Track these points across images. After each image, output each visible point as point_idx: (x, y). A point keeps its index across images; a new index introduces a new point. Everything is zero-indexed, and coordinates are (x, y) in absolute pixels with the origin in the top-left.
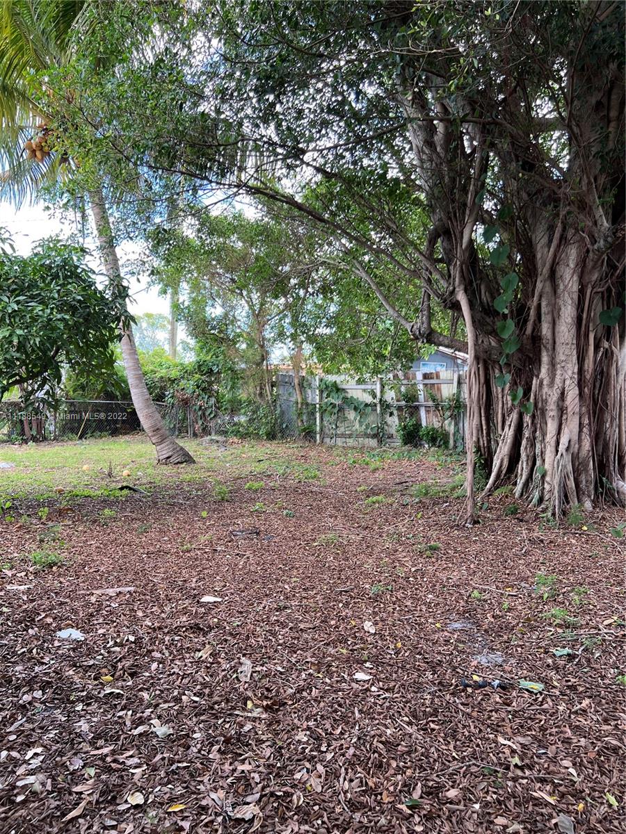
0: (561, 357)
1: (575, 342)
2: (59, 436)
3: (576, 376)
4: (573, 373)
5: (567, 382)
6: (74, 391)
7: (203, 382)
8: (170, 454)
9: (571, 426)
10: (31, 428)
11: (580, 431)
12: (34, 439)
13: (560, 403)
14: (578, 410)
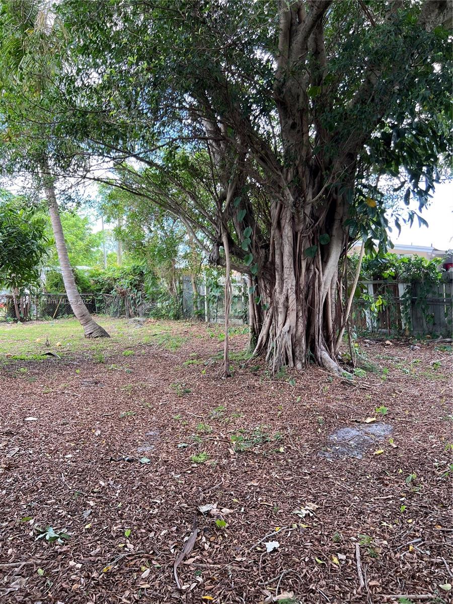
0: (285, 276)
1: (292, 266)
2: (40, 317)
3: (294, 288)
4: (292, 285)
5: (289, 291)
6: (51, 287)
7: (135, 280)
8: (92, 331)
9: (291, 318)
10: (20, 313)
11: (297, 321)
12: (22, 320)
13: (285, 303)
14: (295, 308)
